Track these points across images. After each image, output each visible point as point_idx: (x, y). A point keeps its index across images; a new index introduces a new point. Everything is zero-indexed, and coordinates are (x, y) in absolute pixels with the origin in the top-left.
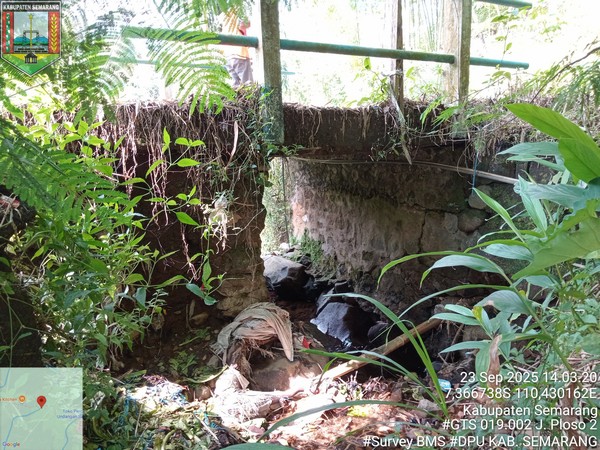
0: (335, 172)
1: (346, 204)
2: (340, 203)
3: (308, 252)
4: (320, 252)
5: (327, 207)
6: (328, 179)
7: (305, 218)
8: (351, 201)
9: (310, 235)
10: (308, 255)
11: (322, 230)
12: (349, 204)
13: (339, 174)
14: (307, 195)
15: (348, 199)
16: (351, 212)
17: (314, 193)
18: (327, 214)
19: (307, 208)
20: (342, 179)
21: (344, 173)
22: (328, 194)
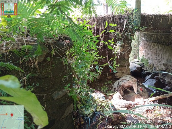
0: (156, 37)
1: (159, 47)
2: (157, 47)
3: (143, 62)
4: (148, 63)
5: (151, 48)
6: (153, 39)
7: (144, 52)
8: (161, 46)
9: (145, 57)
10: (144, 63)
11: (149, 56)
12: (160, 47)
13: (157, 37)
14: (145, 44)
15: (160, 46)
16: (160, 50)
17: (147, 43)
18: (151, 50)
19: (144, 48)
20: (158, 39)
21: (159, 37)
22: (152, 44)
